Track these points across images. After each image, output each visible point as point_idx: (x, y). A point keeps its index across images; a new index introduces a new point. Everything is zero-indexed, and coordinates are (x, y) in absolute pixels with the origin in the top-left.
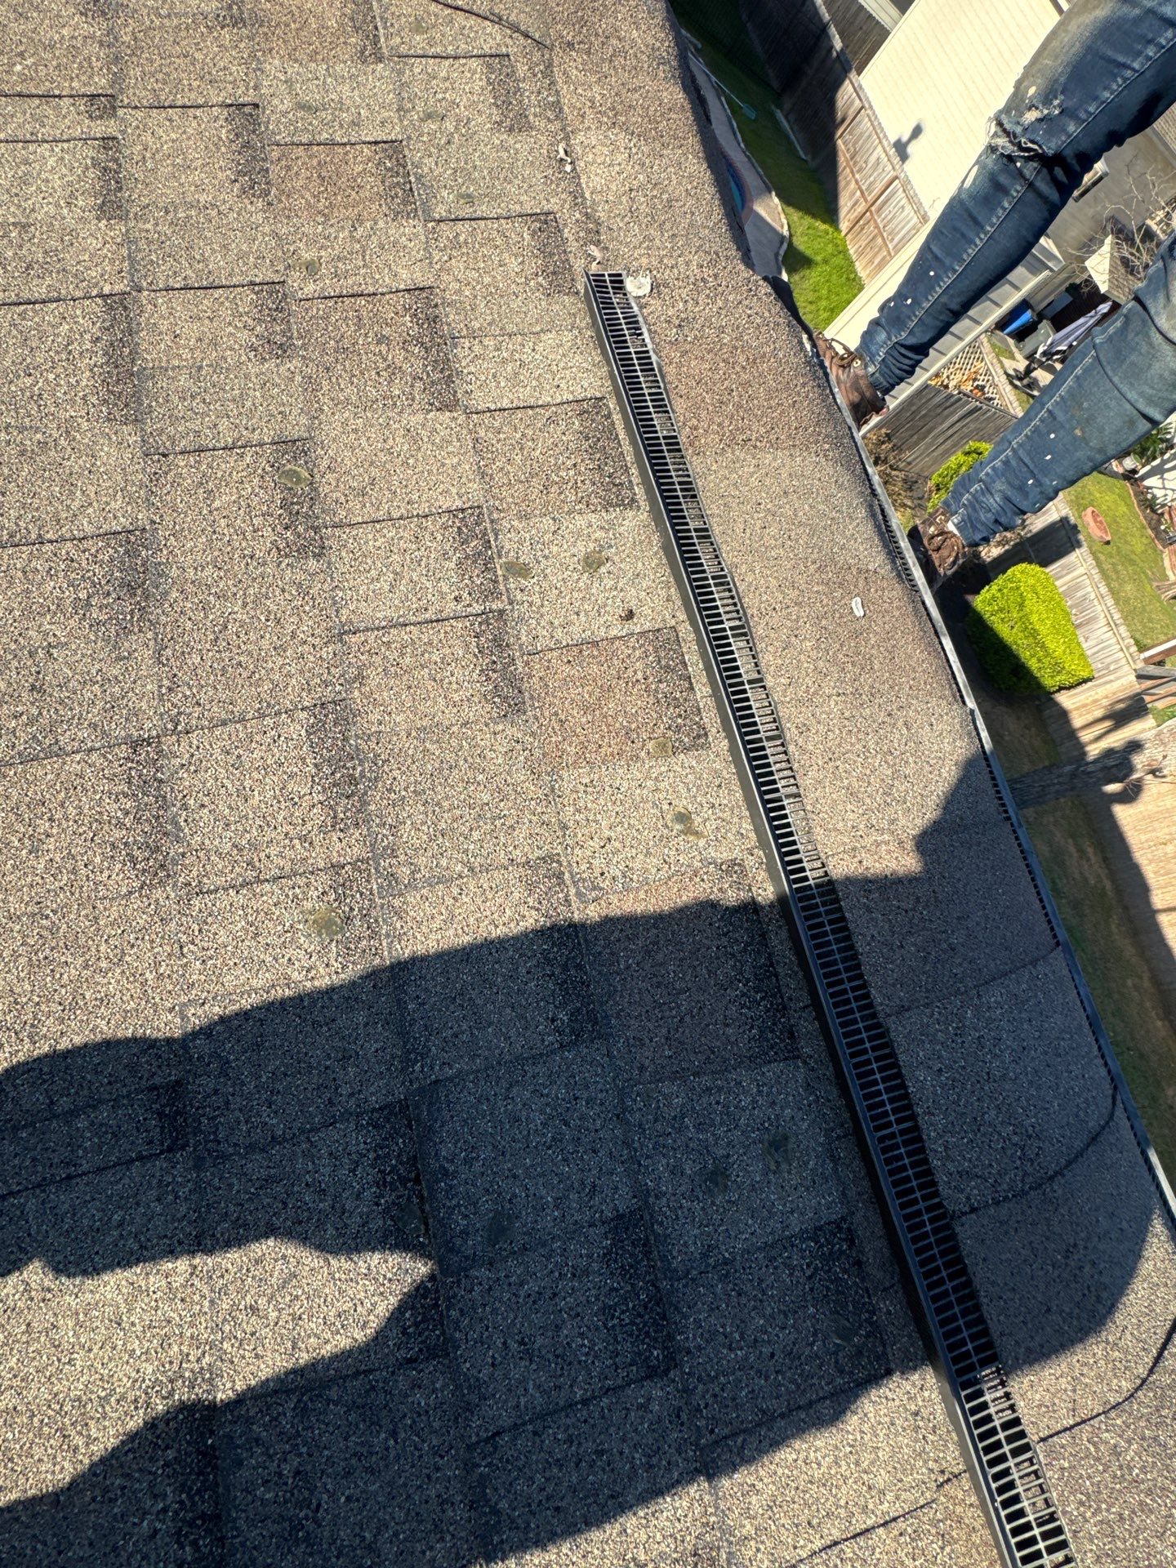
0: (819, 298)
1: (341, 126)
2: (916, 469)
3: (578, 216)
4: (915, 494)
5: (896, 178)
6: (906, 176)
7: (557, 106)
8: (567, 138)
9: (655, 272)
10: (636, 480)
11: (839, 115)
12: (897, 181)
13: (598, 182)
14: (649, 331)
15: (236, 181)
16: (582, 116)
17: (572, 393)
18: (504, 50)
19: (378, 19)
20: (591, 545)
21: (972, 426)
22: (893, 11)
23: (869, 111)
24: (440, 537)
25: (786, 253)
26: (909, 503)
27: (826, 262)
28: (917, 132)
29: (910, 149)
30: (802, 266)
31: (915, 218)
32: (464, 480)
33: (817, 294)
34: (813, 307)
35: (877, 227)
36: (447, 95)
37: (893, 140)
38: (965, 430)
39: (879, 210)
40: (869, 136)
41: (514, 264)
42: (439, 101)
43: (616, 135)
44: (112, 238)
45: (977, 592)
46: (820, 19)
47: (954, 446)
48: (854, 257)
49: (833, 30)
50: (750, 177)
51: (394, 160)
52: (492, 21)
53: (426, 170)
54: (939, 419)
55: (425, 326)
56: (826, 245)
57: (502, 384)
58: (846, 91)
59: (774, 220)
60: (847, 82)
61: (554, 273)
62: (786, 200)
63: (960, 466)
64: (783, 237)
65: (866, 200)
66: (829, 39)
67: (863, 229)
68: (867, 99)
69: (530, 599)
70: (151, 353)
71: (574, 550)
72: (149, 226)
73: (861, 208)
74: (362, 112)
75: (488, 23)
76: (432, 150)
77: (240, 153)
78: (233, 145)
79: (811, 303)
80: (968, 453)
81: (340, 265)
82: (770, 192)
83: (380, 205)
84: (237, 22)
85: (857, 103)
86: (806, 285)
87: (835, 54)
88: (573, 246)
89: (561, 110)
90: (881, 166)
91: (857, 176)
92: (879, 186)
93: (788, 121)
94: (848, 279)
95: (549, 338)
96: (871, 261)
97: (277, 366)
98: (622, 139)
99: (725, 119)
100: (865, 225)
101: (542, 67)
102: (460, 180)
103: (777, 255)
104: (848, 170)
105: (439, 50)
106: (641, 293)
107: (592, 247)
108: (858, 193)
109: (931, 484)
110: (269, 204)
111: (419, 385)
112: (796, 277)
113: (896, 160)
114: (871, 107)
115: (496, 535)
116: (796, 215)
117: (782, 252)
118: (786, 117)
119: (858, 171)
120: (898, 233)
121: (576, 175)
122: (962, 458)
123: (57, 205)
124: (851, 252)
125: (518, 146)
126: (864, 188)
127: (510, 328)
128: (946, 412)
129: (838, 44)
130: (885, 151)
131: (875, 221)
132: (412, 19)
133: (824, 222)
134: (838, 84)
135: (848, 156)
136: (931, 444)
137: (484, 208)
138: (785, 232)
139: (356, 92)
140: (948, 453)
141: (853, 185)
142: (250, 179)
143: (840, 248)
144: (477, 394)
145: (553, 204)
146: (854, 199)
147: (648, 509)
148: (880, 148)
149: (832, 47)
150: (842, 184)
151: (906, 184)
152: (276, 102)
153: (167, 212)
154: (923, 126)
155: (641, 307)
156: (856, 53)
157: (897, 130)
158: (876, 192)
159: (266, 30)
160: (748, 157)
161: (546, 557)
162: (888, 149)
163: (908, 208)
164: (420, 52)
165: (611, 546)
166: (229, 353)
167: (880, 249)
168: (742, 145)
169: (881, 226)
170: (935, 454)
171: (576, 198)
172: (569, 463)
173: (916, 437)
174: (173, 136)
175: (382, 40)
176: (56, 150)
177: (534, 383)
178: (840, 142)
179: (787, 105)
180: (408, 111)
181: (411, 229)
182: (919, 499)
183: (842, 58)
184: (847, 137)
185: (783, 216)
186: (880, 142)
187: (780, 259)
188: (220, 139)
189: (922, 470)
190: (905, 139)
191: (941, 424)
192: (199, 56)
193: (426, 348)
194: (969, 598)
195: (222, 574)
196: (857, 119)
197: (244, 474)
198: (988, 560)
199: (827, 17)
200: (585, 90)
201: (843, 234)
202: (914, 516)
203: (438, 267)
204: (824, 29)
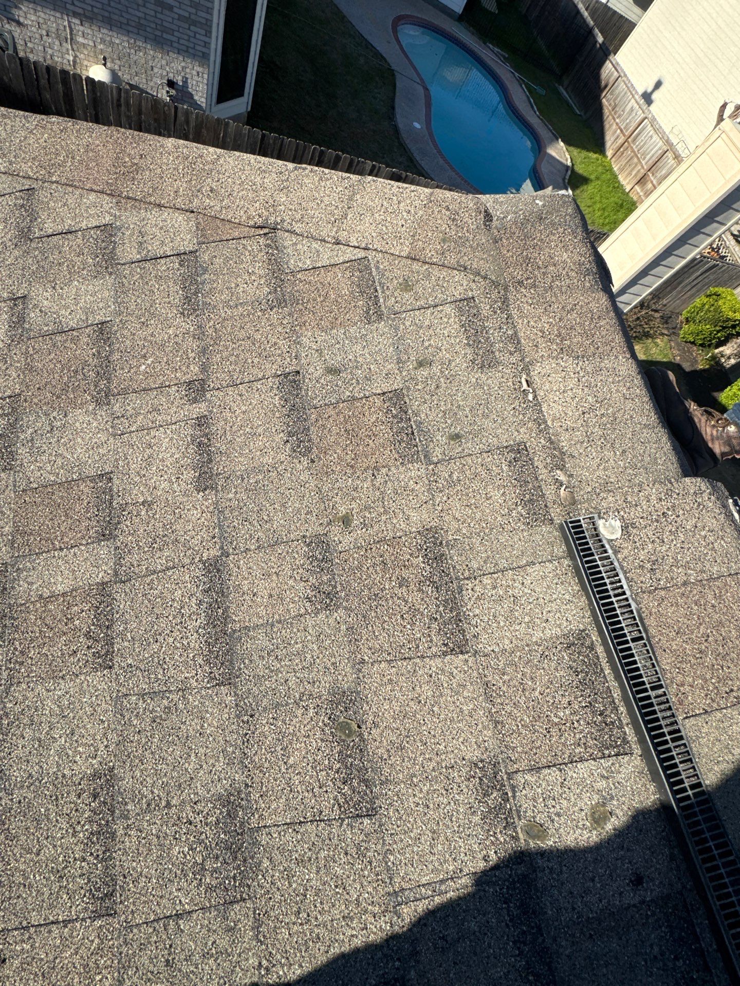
0: (595, 203)
1: (358, 383)
2: (670, 309)
3: (543, 441)
4: (670, 326)
5: (646, 118)
6: (653, 116)
7: (515, 339)
8: (526, 369)
9: (622, 513)
10: (625, 720)
11: (603, 83)
12: (646, 120)
13: (557, 409)
14: (627, 578)
15: (288, 441)
16: (536, 346)
17: (559, 626)
18: (470, 294)
19: (377, 284)
20: (596, 797)
21: (712, 277)
22: (637, 10)
23: (624, 79)
24: (465, 790)
25: (570, 176)
26: (666, 332)
27: (597, 178)
28: (658, 85)
29: (654, 96)
30: (582, 184)
31: (661, 143)
32: (480, 726)
33: (593, 200)
34: (591, 209)
35: (633, 151)
36: (432, 342)
37: (641, 91)
38: (706, 280)
39: (634, 140)
40: (626, 93)
41: (497, 495)
42: (427, 348)
43: (566, 362)
44: (207, 508)
45: (722, 389)
46: (587, 25)
47: (698, 291)
48: (617, 173)
49: (596, 31)
50: (543, 132)
51: (398, 407)
52: (458, 270)
53: (423, 416)
54: (686, 275)
55: (435, 565)
56: (597, 167)
57: (502, 624)
58: (607, 70)
59: (561, 157)
60: (608, 62)
61: (530, 500)
62: (568, 143)
63: (704, 305)
64: (568, 167)
65: (624, 135)
66: (594, 37)
67: (623, 154)
68: (623, 70)
69: (550, 865)
70: (239, 616)
71: (580, 804)
72: (231, 496)
73: (620, 141)
74: (372, 367)
75: (455, 271)
76: (426, 397)
77: (289, 416)
78: (284, 409)
79: (589, 207)
80: (709, 296)
81: (367, 515)
82: (558, 140)
83: (391, 451)
84: (281, 302)
85: (616, 73)
86: (585, 195)
87: (598, 46)
88: (543, 473)
89: (519, 342)
90: (635, 112)
91: (617, 120)
92: (633, 125)
93: (567, 93)
94: (614, 187)
95: (535, 571)
96: (630, 174)
97: (327, 617)
98: (569, 363)
99: (525, 98)
100: (624, 151)
101: (499, 304)
102: (449, 421)
103: (564, 179)
104: (610, 117)
105: (421, 303)
106: (613, 537)
107: (558, 472)
108: (619, 131)
109: (682, 318)
110: (313, 461)
111: (435, 625)
112: (578, 192)
113: (645, 107)
114: (625, 75)
115: (514, 792)
116: (575, 151)
117: (567, 177)
118: (566, 90)
119: (618, 118)
120: (648, 154)
121: (537, 404)
122: (705, 300)
123: (170, 481)
124: (615, 169)
125: (490, 381)
126: (622, 127)
127: (503, 564)
128: (691, 270)
129: (600, 39)
130: (637, 102)
131: (632, 148)
132: (401, 280)
133: (595, 153)
134: (601, 64)
135: (610, 108)
136: (680, 292)
137: (469, 445)
138: (569, 163)
139: (366, 350)
140: (693, 296)
141: (614, 126)
142: (298, 439)
143: (607, 168)
144: (484, 637)
145: (522, 435)
146: (616, 135)
147: (640, 753)
148: (633, 101)
149: (596, 41)
150: (607, 126)
151: (653, 121)
152: (311, 370)
153: (243, 479)
154: (662, 80)
155: (616, 552)
156: (612, 41)
157: (643, 84)
158: (631, 129)
159: (301, 307)
160: (541, 120)
161: (558, 815)
162: (639, 100)
163: (655, 137)
164: (409, 308)
165: (612, 798)
166: (292, 606)
167: (636, 165)
168: (538, 113)
169: (636, 150)
170: (684, 297)
171: (540, 425)
172: (565, 701)
173: (669, 288)
174: (244, 408)
175: (381, 300)
176: (168, 432)
177: (527, 619)
178: (604, 101)
179: (566, 82)
180: (405, 362)
181: (417, 470)
182: (673, 328)
183: (604, 48)
184: (609, 96)
185: (567, 154)
186: (633, 97)
187: (567, 181)
188: (275, 406)
189: (674, 308)
190: (649, 90)
191: (688, 278)
192: (258, 336)
193: (437, 588)
194: (715, 394)
195: (299, 837)
196: (616, 84)
197: (309, 727)
198: (728, 366)
199: (592, 23)
200: (535, 322)
201: (609, 158)
202: (670, 341)
203: (440, 508)
204: (590, 31)
